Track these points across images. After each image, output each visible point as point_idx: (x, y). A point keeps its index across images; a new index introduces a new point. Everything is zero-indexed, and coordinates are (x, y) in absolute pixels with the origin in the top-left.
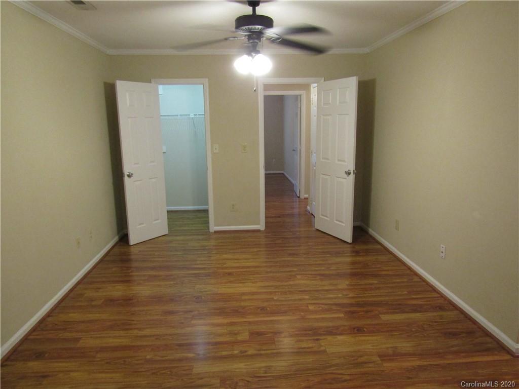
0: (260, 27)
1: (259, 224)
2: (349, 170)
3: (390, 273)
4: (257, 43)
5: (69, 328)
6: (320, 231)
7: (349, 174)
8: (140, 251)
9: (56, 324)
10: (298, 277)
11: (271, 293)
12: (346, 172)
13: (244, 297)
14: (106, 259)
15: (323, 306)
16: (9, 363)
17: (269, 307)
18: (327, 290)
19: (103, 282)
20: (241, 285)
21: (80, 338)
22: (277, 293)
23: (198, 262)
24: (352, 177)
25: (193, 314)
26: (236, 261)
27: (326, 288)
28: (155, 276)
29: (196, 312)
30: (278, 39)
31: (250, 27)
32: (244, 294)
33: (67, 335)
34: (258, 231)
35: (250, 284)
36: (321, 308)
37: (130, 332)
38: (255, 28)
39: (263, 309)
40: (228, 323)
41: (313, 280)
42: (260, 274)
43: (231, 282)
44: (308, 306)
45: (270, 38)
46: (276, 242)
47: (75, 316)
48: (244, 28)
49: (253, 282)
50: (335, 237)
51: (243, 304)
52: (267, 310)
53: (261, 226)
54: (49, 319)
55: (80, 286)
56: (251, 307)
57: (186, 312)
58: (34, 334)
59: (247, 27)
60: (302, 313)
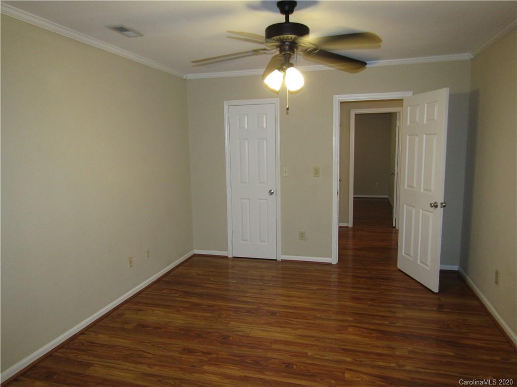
0: (293, 36)
1: (330, 257)
2: (436, 203)
3: (478, 344)
4: (291, 55)
5: (90, 350)
6: (402, 272)
7: (436, 207)
8: (199, 275)
9: (83, 344)
10: (350, 329)
11: (307, 346)
12: (431, 204)
13: (274, 346)
14: (164, 279)
15: (365, 376)
16: (22, 378)
17: (296, 365)
18: (379, 355)
19: (148, 304)
20: (279, 329)
21: (93, 364)
22: (314, 348)
23: (248, 294)
24: (440, 211)
25: (210, 356)
26: (287, 298)
27: (379, 351)
28: (197, 305)
29: (214, 356)
30: (315, 49)
31: (282, 37)
32: (276, 342)
33: (85, 358)
34: (330, 264)
35: (289, 330)
36: (360, 379)
37: (139, 366)
38: (288, 37)
39: (289, 365)
40: (240, 377)
41: (366, 337)
42: (308, 319)
43: (269, 324)
44: (344, 373)
45: (306, 49)
46: (344, 281)
47: (103, 338)
48: (275, 38)
49: (293, 329)
50: (418, 282)
51: (269, 355)
52: (293, 367)
53: (333, 259)
54: (81, 337)
55: (127, 305)
56: (276, 361)
57: (205, 353)
58: (61, 350)
59: (278, 37)
60: (333, 382)
